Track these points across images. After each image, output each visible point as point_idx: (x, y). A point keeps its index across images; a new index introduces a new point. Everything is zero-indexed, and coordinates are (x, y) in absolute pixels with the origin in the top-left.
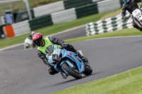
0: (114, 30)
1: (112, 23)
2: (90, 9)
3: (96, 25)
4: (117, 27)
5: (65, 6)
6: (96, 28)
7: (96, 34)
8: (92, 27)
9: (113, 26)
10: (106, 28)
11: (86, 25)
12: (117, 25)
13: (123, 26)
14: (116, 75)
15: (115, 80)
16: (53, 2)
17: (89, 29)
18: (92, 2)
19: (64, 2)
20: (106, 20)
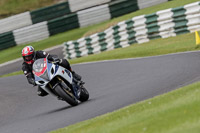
0: (102, 50)
1: (100, 41)
2: (67, 22)
3: (76, 44)
4: (107, 46)
5: (32, 19)
6: (77, 48)
7: (78, 57)
8: (72, 47)
9: (102, 45)
10: (92, 49)
11: (63, 45)
12: (106, 44)
13: (115, 44)
14: (108, 114)
15: (107, 121)
16: (15, 14)
17: (68, 50)
18: (70, 13)
19: (31, 14)
20: (91, 37)
